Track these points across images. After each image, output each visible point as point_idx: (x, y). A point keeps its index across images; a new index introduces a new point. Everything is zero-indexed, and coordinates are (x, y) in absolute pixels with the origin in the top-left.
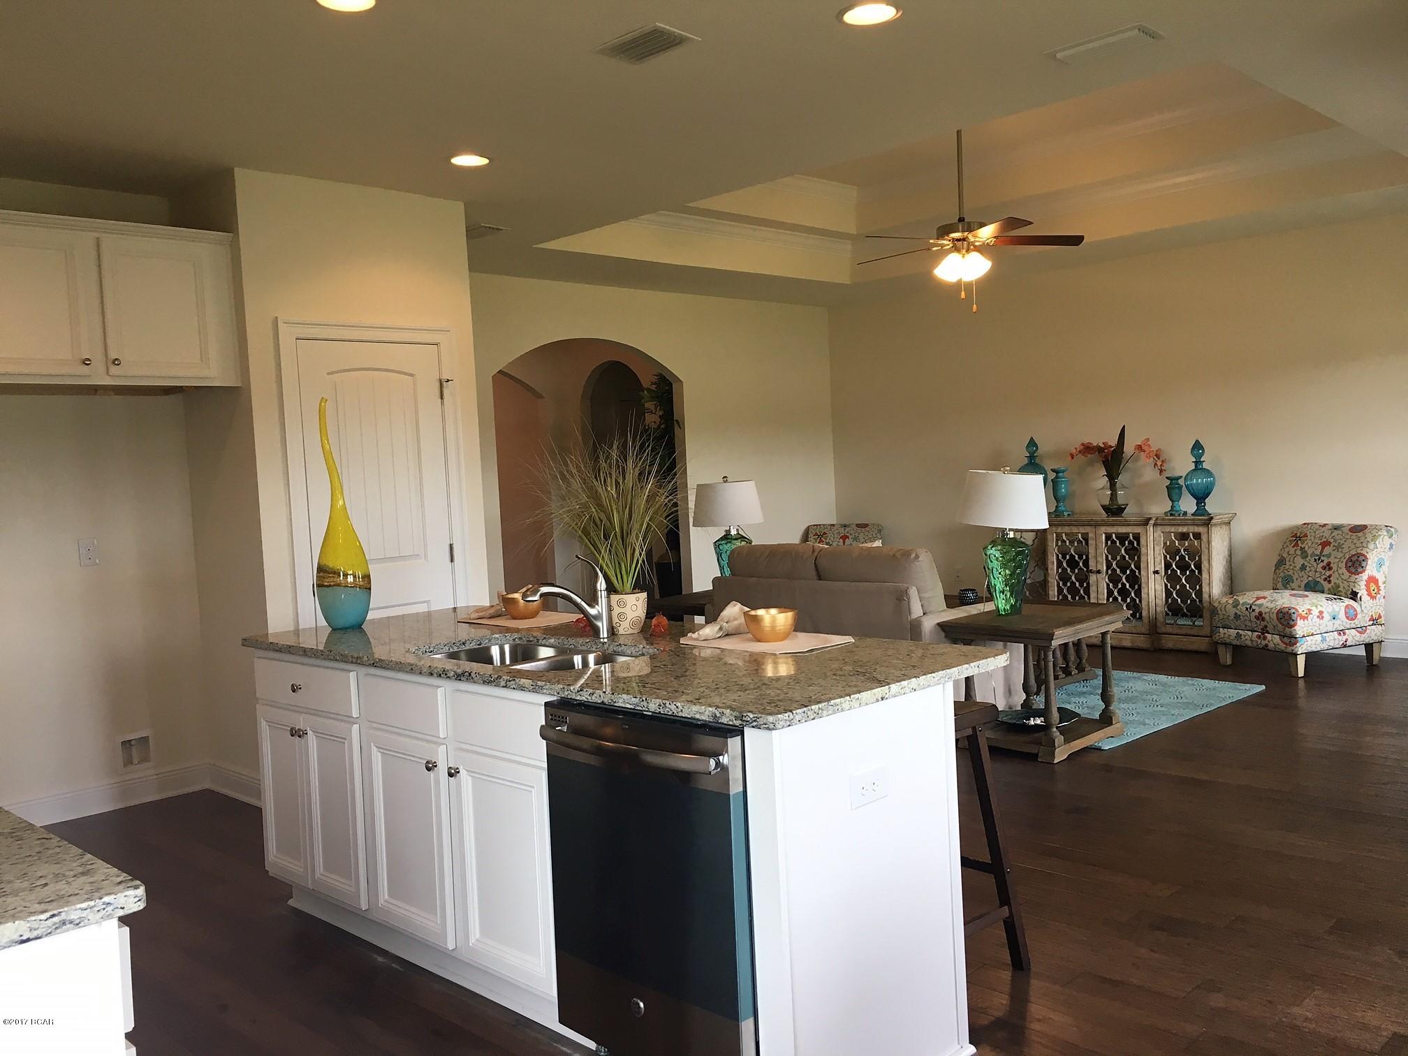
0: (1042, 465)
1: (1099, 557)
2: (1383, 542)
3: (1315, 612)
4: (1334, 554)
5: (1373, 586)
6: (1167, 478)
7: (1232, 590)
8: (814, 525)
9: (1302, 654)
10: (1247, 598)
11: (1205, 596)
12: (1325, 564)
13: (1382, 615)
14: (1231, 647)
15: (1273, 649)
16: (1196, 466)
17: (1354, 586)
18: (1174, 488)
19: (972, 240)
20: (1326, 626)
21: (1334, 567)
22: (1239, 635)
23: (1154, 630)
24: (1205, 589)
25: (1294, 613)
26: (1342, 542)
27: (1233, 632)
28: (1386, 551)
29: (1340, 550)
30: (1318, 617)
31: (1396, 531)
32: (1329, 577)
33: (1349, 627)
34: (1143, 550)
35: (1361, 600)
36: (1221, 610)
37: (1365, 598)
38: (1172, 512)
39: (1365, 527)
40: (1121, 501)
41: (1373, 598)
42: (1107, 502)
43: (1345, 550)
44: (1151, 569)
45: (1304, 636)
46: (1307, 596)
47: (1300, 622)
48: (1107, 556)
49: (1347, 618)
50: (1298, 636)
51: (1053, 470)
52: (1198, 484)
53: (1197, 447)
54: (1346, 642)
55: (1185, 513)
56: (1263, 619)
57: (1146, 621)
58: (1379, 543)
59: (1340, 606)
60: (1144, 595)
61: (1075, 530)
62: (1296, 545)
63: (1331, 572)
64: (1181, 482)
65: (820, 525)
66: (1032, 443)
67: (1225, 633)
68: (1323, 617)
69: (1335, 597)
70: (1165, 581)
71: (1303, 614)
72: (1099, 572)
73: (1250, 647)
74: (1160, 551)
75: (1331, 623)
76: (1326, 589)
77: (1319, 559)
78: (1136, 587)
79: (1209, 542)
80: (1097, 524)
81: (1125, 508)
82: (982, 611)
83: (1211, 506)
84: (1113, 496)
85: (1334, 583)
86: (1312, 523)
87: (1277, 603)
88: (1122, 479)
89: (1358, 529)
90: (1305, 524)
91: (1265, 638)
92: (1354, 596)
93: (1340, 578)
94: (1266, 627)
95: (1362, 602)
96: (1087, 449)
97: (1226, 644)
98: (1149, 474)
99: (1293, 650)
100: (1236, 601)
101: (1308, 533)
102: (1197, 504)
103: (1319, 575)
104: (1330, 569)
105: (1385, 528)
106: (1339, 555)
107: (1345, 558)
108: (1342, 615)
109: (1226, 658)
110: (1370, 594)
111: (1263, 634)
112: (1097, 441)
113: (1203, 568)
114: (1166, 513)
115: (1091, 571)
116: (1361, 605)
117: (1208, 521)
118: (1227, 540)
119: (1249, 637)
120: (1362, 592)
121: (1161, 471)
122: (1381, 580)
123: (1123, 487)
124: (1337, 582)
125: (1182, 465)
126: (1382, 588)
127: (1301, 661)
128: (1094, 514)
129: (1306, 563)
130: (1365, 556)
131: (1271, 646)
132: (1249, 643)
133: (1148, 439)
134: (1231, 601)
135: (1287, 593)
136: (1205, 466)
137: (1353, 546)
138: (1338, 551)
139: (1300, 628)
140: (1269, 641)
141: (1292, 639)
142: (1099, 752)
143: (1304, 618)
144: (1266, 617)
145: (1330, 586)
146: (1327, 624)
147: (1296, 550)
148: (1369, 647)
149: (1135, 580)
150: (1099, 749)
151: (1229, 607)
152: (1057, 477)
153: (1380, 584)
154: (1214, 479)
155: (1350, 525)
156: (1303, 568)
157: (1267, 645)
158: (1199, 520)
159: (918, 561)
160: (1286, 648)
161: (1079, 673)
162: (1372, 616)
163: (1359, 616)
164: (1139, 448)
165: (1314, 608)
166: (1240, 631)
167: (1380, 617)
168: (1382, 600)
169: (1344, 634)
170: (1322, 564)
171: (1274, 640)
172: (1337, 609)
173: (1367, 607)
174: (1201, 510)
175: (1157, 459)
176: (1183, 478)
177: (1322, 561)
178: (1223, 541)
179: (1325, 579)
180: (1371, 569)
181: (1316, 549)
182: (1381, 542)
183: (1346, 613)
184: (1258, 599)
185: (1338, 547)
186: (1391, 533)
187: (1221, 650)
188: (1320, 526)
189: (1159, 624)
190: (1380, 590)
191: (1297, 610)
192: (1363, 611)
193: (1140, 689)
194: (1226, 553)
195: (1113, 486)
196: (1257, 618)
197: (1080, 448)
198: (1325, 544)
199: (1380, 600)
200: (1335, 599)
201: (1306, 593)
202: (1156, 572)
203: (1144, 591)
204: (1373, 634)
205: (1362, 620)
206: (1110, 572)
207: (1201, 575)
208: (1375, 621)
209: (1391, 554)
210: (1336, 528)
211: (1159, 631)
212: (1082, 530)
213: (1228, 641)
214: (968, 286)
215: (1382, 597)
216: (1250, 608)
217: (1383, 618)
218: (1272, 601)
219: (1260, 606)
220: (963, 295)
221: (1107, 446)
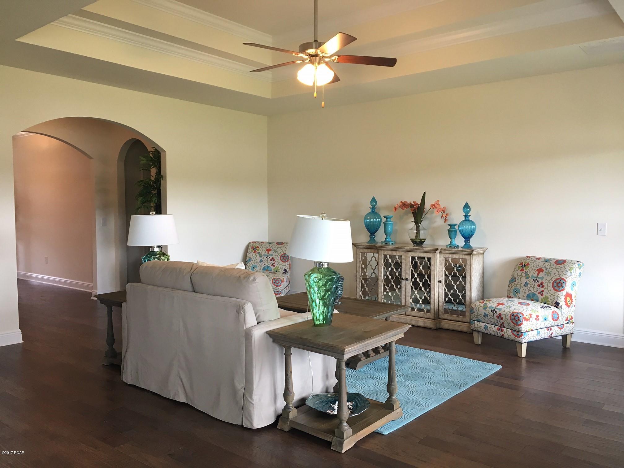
0: (380, 214)
1: (407, 271)
2: (576, 271)
3: (534, 316)
4: (545, 277)
5: (568, 299)
6: (449, 225)
7: (483, 298)
8: (253, 242)
9: (525, 343)
10: (492, 303)
11: (468, 298)
12: (539, 283)
13: (573, 317)
14: (482, 333)
15: (507, 338)
16: (465, 218)
17: (558, 299)
18: (452, 231)
19: (321, 55)
20: (540, 325)
21: (545, 285)
22: (486, 327)
23: (437, 317)
24: (468, 293)
25: (521, 316)
26: (550, 270)
27: (483, 325)
28: (577, 277)
29: (549, 275)
30: (536, 319)
31: (583, 265)
32: (542, 291)
33: (554, 325)
34: (432, 268)
35: (561, 308)
36: (476, 310)
37: (564, 306)
38: (451, 246)
39: (564, 262)
40: (422, 237)
41: (568, 306)
42: (414, 237)
43: (553, 275)
44: (437, 280)
45: (527, 332)
46: (529, 305)
47: (525, 323)
48: (412, 271)
49: (553, 319)
50: (523, 331)
51: (385, 217)
52: (466, 229)
53: (467, 206)
54: (551, 334)
55: (458, 247)
56: (502, 319)
57: (432, 311)
58: (573, 272)
59: (548, 312)
60: (432, 296)
61: (394, 253)
62: (522, 270)
63: (543, 289)
64: (456, 227)
65: (256, 242)
66: (374, 200)
67: (478, 325)
68: (538, 319)
69: (546, 305)
70: (445, 287)
71: (527, 317)
72: (407, 279)
73: (493, 335)
74: (442, 269)
75: (543, 323)
76: (540, 300)
77: (536, 280)
78: (428, 290)
79: (471, 265)
80: (407, 251)
81: (424, 241)
82: (306, 320)
83: (473, 242)
84: (418, 234)
85: (545, 296)
86: (532, 257)
87: (511, 309)
88: (423, 224)
89: (561, 262)
90: (528, 257)
91: (502, 330)
92: (557, 305)
93: (549, 293)
94: (503, 323)
95: (562, 309)
96: (405, 205)
97: (478, 332)
98: (439, 222)
99: (519, 340)
100: (485, 305)
101: (530, 262)
102: (465, 241)
103: (536, 290)
104: (543, 287)
105: (577, 263)
106: (549, 278)
107: (552, 281)
108: (550, 318)
109: (478, 340)
110: (566, 304)
111: (501, 327)
112: (410, 200)
113: (467, 281)
114: (447, 246)
115: (402, 279)
116: (561, 311)
117: (471, 253)
118: (482, 263)
119: (492, 329)
120: (562, 303)
121: (445, 220)
122: (573, 296)
123: (424, 229)
124: (547, 295)
125: (457, 217)
126: (574, 300)
127: (524, 347)
128: (405, 244)
129: (528, 282)
130: (565, 280)
131: (506, 336)
132: (492, 333)
133: (438, 201)
134: (482, 305)
135: (517, 301)
136: (471, 218)
137: (557, 273)
138: (548, 276)
139: (525, 326)
140: (504, 333)
141: (519, 333)
142: (380, 436)
143: (527, 320)
144: (504, 317)
145: (542, 297)
146: (541, 324)
147: (522, 273)
148: (564, 337)
149: (427, 285)
150: (381, 434)
151: (481, 308)
152: (386, 221)
153: (573, 298)
154: (476, 227)
155: (555, 259)
156: (526, 284)
157: (503, 335)
158: (465, 251)
159: (255, 283)
160: (515, 338)
161: (384, 352)
162: (567, 318)
163: (560, 318)
164: (433, 206)
165: (533, 313)
166: (487, 324)
167: (572, 318)
168: (574, 307)
169: (551, 329)
170: (537, 283)
171: (508, 333)
172: (547, 314)
173: (565, 312)
174: (467, 245)
175: (443, 213)
176: (458, 225)
177: (538, 281)
178: (479, 265)
179: (540, 293)
180: (568, 288)
181: (534, 273)
182: (574, 271)
183: (552, 316)
184: (499, 304)
185: (548, 273)
186: (580, 266)
187: (475, 334)
188: (537, 259)
189: (440, 313)
190: (573, 301)
191: (523, 315)
192: (562, 315)
193: (422, 365)
194: (481, 271)
195: (418, 228)
196: (498, 317)
197: (400, 204)
198: (540, 271)
199: (572, 308)
200: (546, 307)
201: (529, 302)
202: (440, 282)
203: (432, 293)
204: (568, 329)
205: (562, 321)
206: (413, 280)
207: (465, 285)
208: (569, 321)
209: (579, 279)
210: (547, 261)
211: (440, 317)
212: (398, 253)
213: (479, 330)
214: (319, 89)
215: (574, 306)
216: (493, 311)
217: (573, 319)
218: (507, 307)
219: (500, 310)
220: (315, 95)
221: (415, 204)
